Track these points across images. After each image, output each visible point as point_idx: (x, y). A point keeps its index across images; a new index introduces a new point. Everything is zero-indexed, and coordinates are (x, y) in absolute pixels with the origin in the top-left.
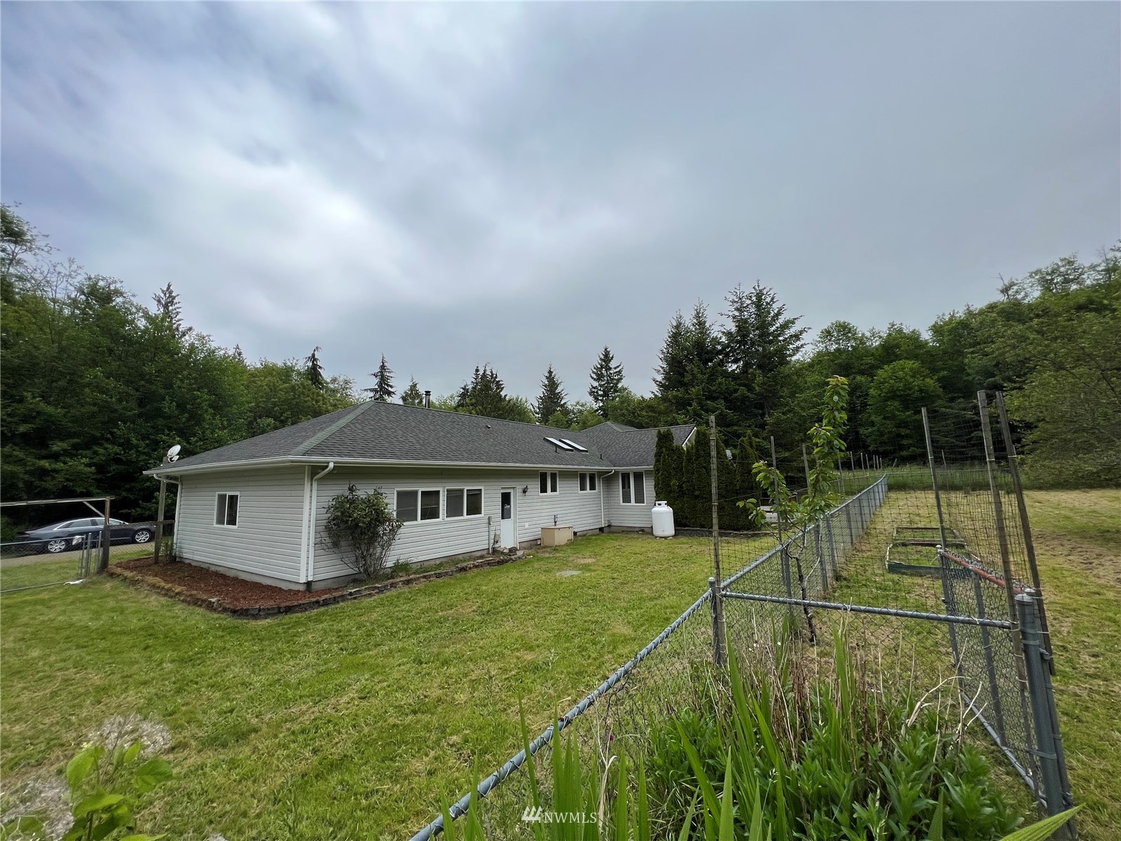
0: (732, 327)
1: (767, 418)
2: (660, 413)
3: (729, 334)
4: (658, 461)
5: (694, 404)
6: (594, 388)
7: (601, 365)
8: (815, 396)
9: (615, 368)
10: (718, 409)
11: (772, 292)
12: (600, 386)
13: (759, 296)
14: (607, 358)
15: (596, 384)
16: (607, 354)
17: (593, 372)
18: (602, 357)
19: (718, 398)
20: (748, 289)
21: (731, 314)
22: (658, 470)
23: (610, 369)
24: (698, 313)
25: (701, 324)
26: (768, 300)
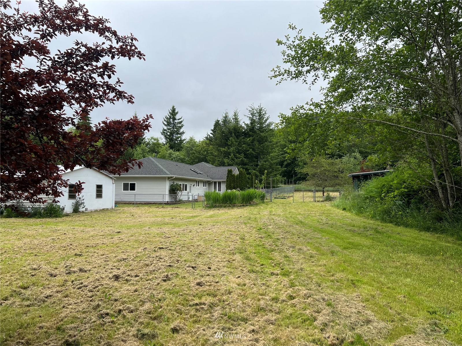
0: (248, 122)
1: (259, 163)
2: (216, 156)
3: (247, 125)
4: (227, 178)
5: (232, 155)
6: (165, 130)
7: (170, 117)
8: (277, 155)
9: (178, 120)
10: (241, 158)
11: (265, 110)
12: (169, 129)
13: (261, 110)
14: (173, 113)
15: (165, 128)
16: (174, 110)
17: (165, 121)
18: (171, 112)
19: (242, 153)
20: (256, 107)
21: (249, 116)
22: (227, 181)
23: (176, 119)
24: (235, 114)
25: (236, 119)
26: (264, 113)
